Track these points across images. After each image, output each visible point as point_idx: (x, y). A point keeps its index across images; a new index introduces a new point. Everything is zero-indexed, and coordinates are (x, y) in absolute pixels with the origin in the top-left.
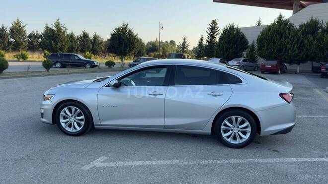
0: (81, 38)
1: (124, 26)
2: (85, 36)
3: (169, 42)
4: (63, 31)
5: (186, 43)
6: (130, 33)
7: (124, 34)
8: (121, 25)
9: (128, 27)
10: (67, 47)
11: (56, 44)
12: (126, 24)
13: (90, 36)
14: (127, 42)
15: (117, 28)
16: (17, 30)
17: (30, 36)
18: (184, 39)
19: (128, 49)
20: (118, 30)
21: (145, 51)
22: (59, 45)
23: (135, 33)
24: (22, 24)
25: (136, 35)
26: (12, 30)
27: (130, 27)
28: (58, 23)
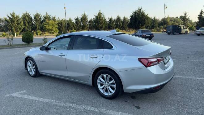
0: (116, 20)
1: (139, 9)
2: (119, 19)
3: (179, 17)
4: (102, 17)
5: (187, 17)
6: (143, 14)
7: (138, 15)
8: (137, 9)
9: (142, 10)
10: (104, 26)
11: (98, 25)
12: (140, 8)
13: (121, 19)
14: (140, 20)
15: (135, 11)
16: (84, 19)
17: (90, 22)
18: (185, 14)
19: (140, 25)
20: (135, 13)
21: (157, 25)
22: (100, 25)
23: (146, 13)
24: (86, 15)
25: (147, 15)
26: (81, 19)
27: (143, 10)
28: (100, 12)
